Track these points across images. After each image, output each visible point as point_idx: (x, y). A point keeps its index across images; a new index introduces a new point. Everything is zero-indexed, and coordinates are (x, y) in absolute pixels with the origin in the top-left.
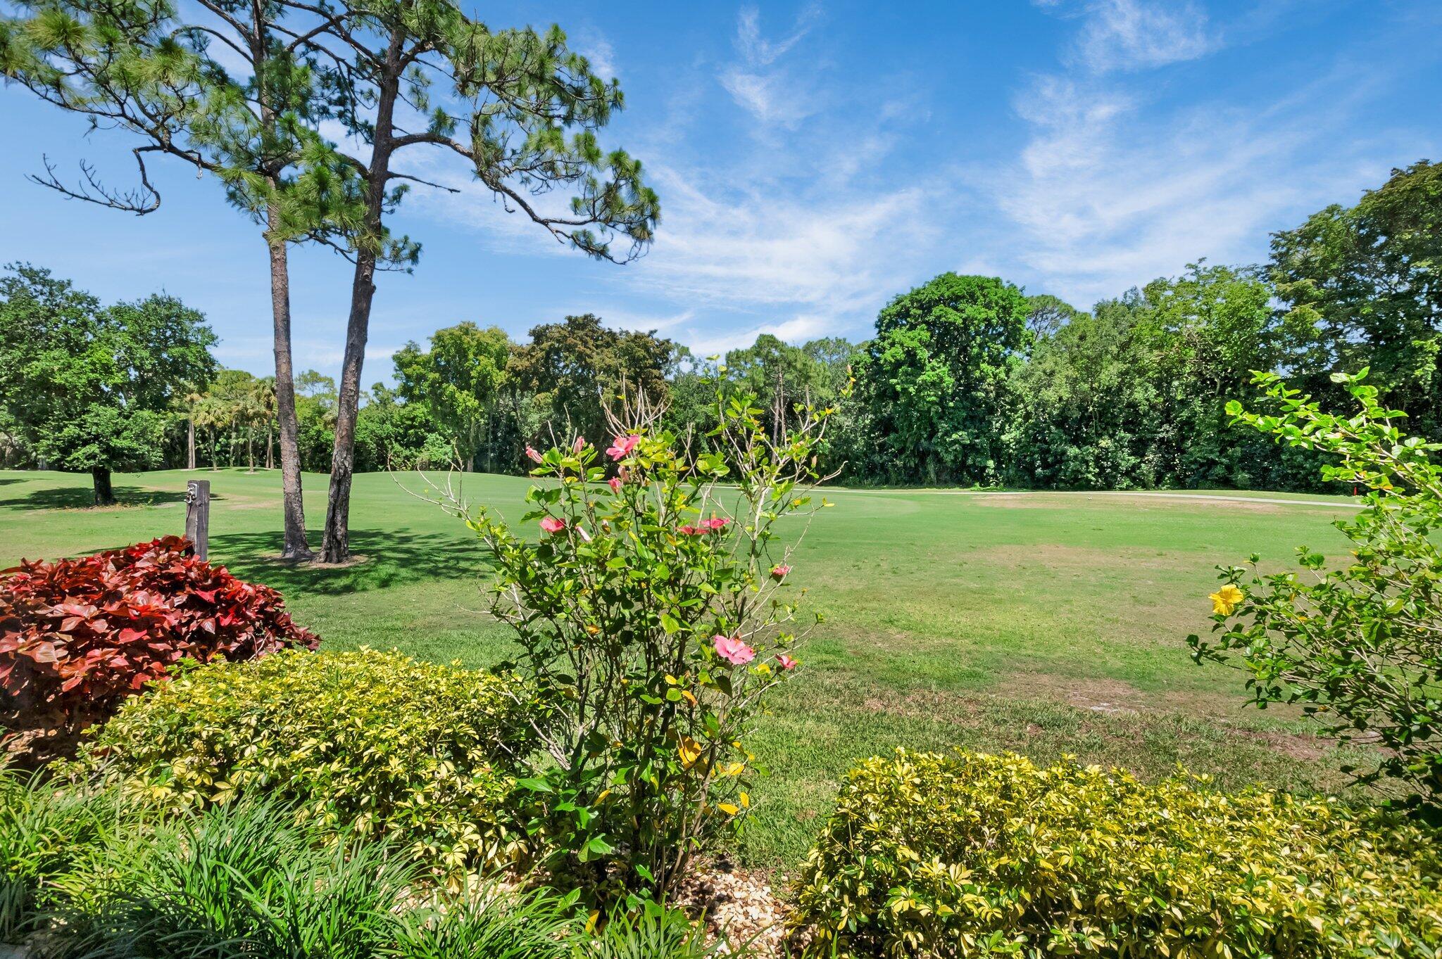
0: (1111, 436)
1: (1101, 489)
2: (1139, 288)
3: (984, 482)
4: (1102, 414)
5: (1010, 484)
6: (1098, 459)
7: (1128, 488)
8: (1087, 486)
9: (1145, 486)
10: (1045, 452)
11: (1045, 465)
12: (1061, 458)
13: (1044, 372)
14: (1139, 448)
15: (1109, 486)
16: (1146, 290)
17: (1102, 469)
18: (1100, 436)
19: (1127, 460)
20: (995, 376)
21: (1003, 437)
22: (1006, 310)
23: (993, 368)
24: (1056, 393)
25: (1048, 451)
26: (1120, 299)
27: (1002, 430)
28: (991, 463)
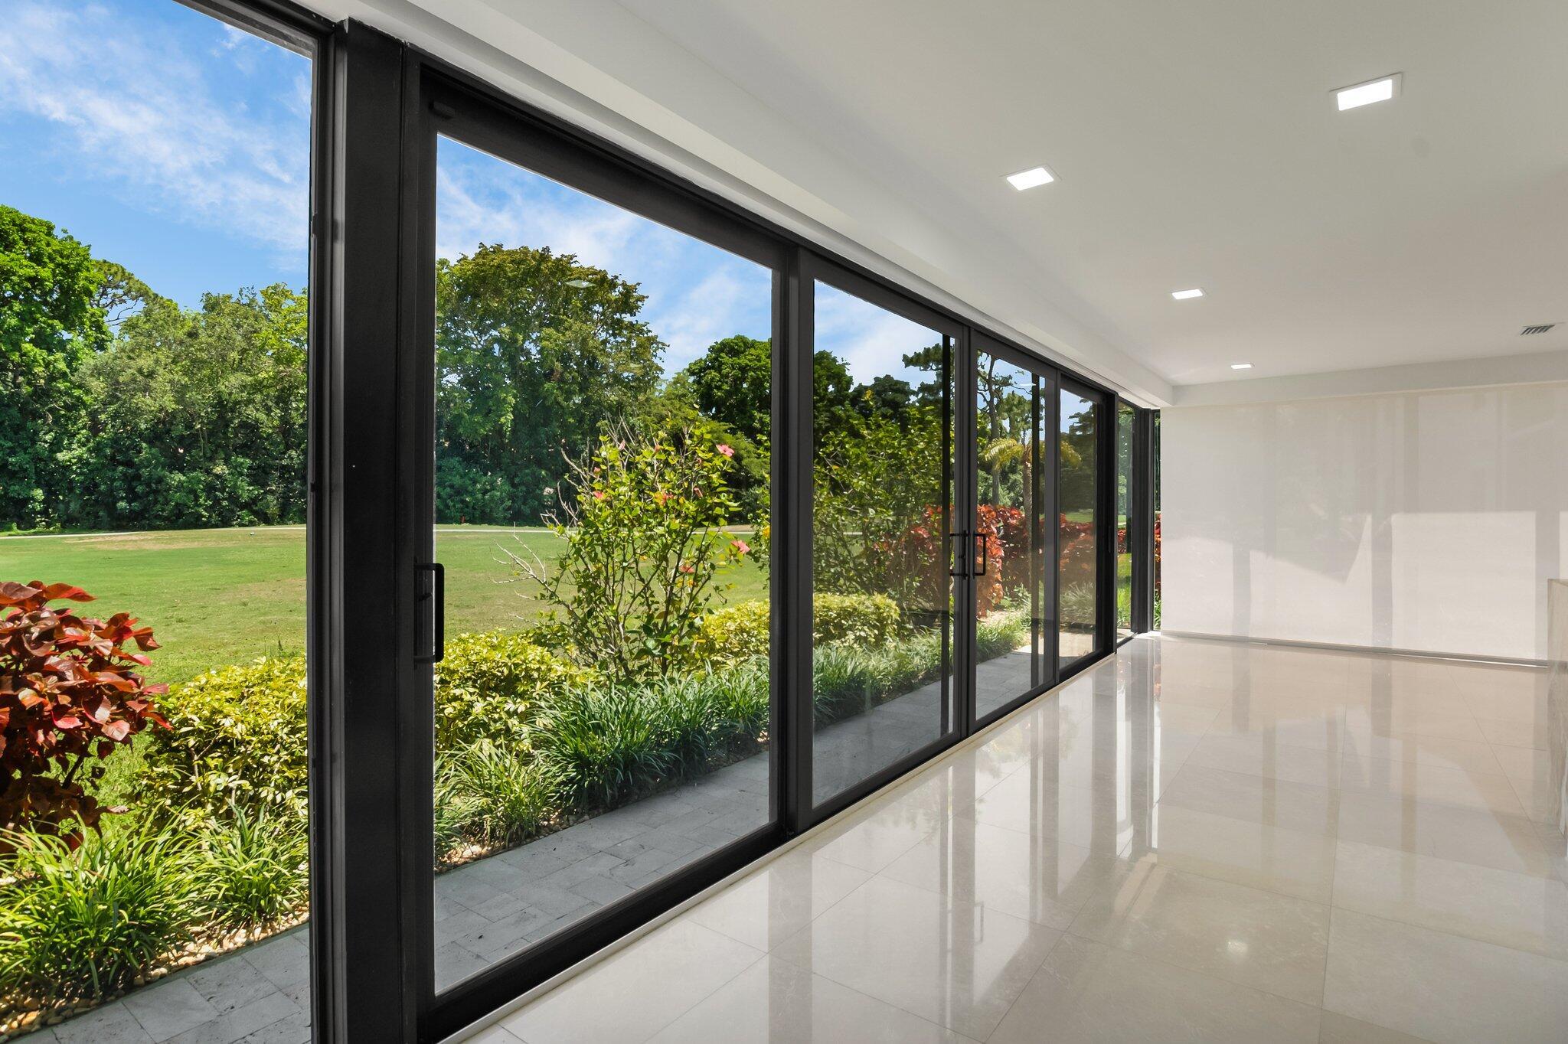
0: (227, 462)
1: (216, 526)
2: (257, 290)
3: (26, 522)
4: (212, 433)
5: (69, 524)
6: (210, 489)
7: (251, 524)
8: (196, 523)
9: (267, 520)
10: (131, 480)
11: (132, 496)
12: (157, 488)
13: (140, 371)
14: (259, 477)
15: (225, 523)
16: (264, 293)
17: (217, 501)
18: (211, 459)
19: (246, 490)
20: (47, 365)
21: (60, 456)
22: (70, 273)
23: (45, 353)
24: (158, 400)
25: (137, 477)
26: (236, 296)
27: (56, 446)
28: (39, 494)
